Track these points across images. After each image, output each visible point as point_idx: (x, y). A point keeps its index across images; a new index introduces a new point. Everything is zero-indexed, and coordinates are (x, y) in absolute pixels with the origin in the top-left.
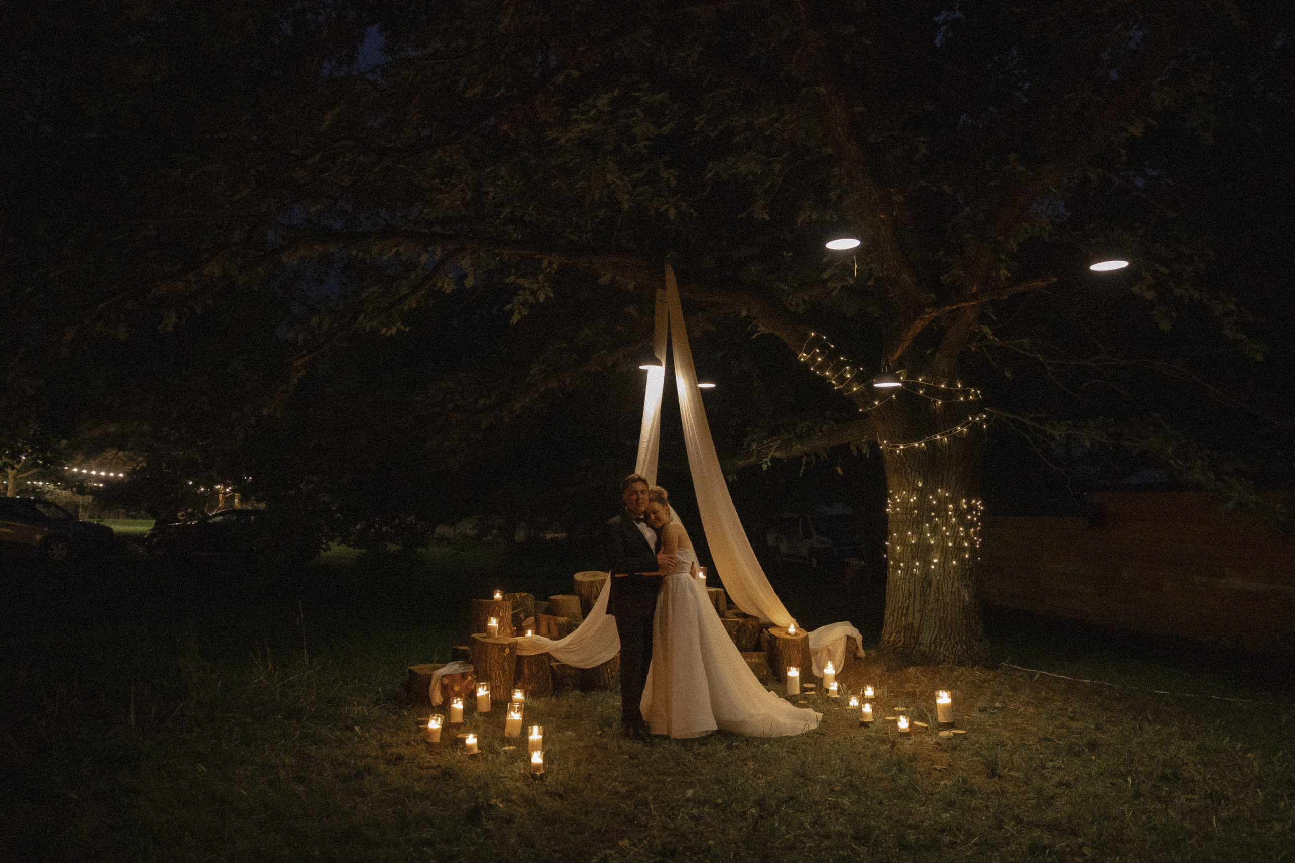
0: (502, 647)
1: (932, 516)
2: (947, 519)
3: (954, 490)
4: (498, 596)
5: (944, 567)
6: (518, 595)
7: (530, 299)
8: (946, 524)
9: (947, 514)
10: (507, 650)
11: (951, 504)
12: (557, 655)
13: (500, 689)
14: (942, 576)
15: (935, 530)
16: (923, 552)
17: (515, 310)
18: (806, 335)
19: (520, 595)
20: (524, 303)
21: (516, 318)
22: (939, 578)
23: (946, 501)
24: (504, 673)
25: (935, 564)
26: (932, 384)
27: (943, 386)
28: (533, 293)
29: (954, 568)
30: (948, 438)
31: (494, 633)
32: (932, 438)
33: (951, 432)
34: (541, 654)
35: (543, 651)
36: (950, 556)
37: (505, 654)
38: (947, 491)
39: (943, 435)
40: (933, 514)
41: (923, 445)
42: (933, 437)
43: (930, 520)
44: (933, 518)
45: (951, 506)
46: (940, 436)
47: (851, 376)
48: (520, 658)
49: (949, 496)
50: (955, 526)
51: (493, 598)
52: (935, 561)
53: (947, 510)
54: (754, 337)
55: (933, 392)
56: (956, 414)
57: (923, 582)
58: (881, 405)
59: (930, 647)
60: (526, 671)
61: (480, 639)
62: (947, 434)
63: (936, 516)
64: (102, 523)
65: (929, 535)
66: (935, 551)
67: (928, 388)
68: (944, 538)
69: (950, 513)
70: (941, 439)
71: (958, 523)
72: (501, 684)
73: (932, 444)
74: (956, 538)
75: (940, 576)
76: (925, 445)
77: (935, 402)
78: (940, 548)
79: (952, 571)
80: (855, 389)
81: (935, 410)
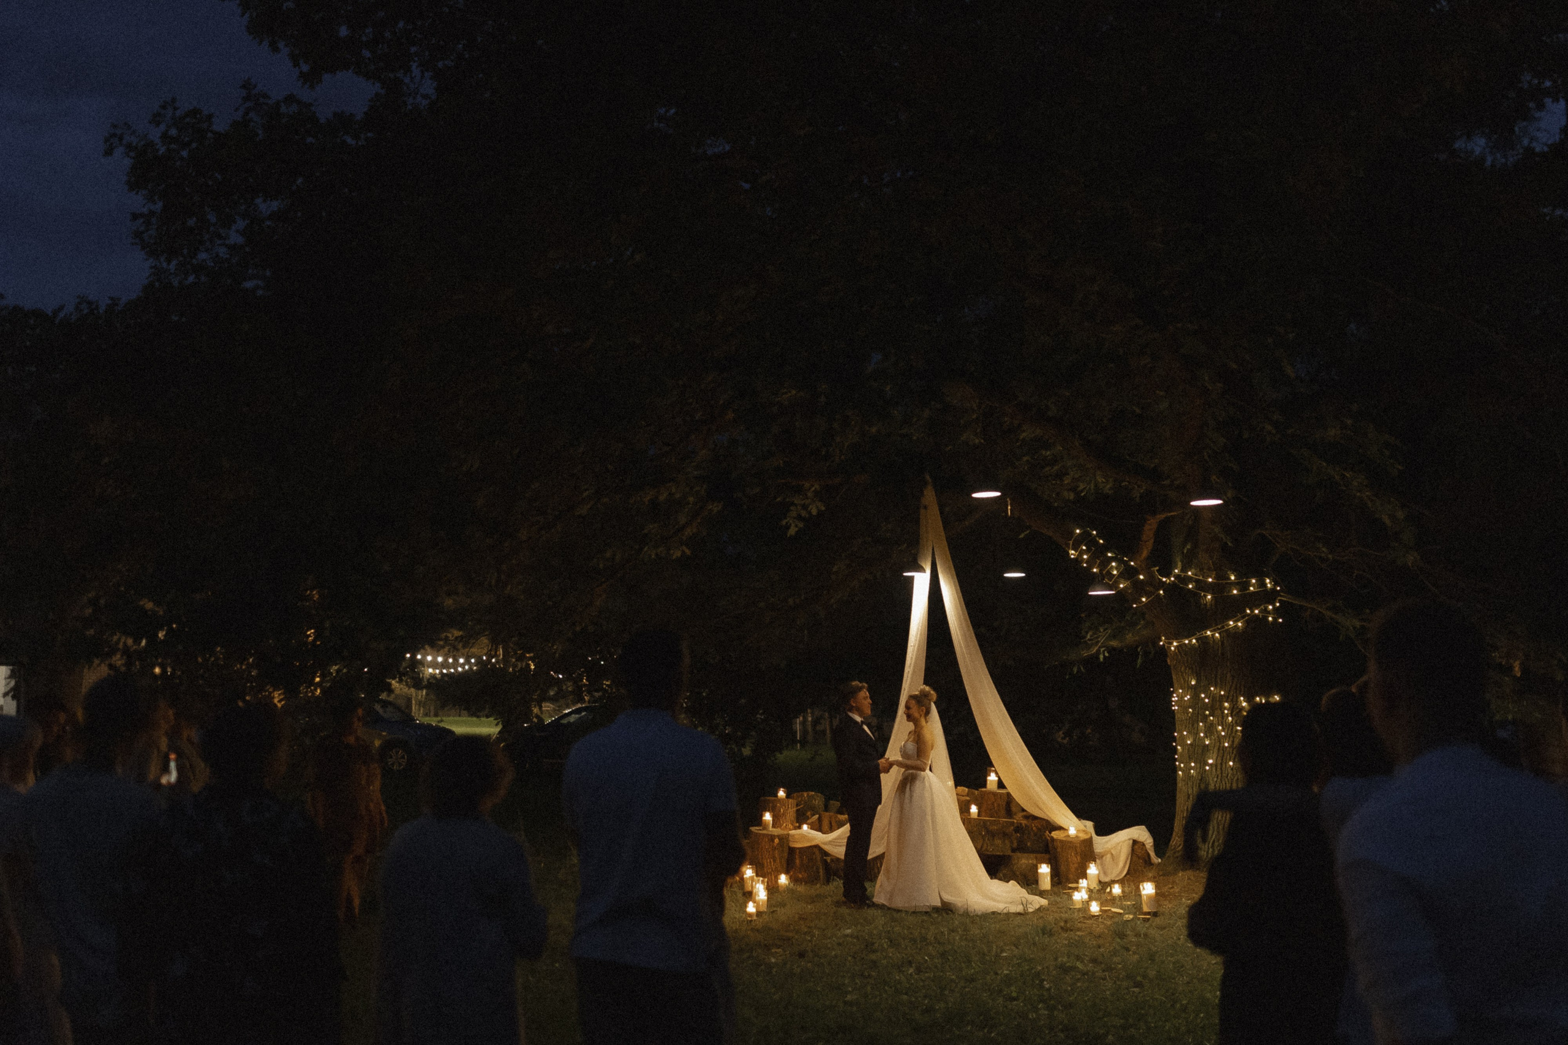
0: (772, 838)
1: (1206, 715)
2: (1223, 718)
3: (1231, 688)
4: (781, 793)
5: (1221, 769)
6: (805, 794)
7: (804, 513)
8: (1222, 722)
9: (1223, 712)
10: (777, 841)
11: (1227, 702)
12: (826, 848)
13: (771, 875)
14: (1219, 777)
15: (1210, 730)
16: (1199, 752)
17: (791, 524)
18: (1072, 533)
19: (808, 795)
20: (799, 518)
21: (792, 531)
22: (1215, 779)
23: (1222, 699)
24: (774, 861)
25: (1211, 765)
26: (1201, 578)
27: (1210, 580)
28: (805, 507)
29: (1232, 769)
30: (1220, 633)
31: (768, 825)
32: (1202, 634)
33: (1223, 627)
34: (811, 846)
35: (813, 843)
36: (1228, 757)
37: (775, 844)
38: (1221, 689)
39: (1214, 630)
40: (1207, 712)
41: (1194, 641)
42: (1203, 632)
43: (1205, 719)
44: (1207, 717)
45: (1226, 704)
46: (1211, 631)
47: (1118, 572)
48: (792, 850)
49: (1224, 695)
50: (1232, 726)
51: (777, 796)
52: (1210, 761)
53: (1222, 708)
54: (1022, 536)
55: (1202, 586)
56: (1228, 607)
57: (1199, 784)
58: (1149, 601)
59: (1208, 852)
60: (798, 861)
61: (756, 831)
62: (1219, 629)
63: (1210, 715)
64: (442, 725)
65: (1202, 735)
66: (1212, 752)
67: (1197, 581)
68: (1220, 739)
69: (1226, 712)
70: (1212, 635)
71: (1236, 723)
72: (772, 870)
73: (1203, 641)
74: (1233, 737)
75: (1217, 778)
76: (1197, 641)
77: (1205, 596)
78: (1216, 748)
79: (1230, 772)
80: (1121, 586)
81: (1206, 604)
